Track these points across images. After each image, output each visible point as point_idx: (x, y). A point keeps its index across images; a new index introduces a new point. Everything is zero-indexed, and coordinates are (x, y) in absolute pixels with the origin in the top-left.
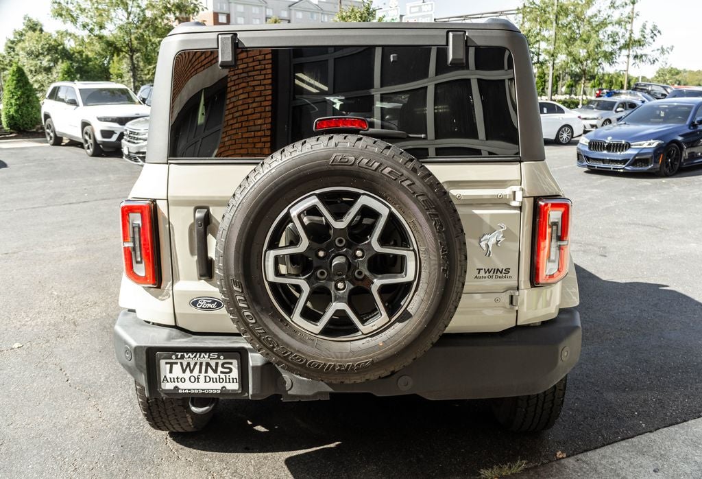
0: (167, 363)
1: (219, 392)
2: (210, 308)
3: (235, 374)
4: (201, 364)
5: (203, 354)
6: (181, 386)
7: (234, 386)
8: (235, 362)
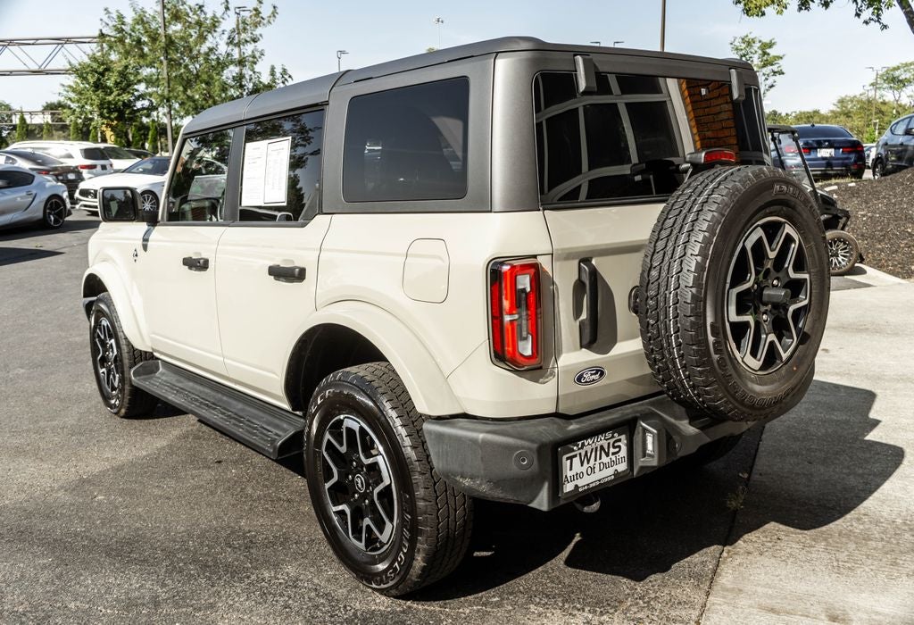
0: (567, 459)
1: (613, 477)
2: (594, 380)
3: (624, 453)
4: (596, 448)
5: (600, 436)
6: (581, 483)
7: (622, 467)
8: (623, 437)
